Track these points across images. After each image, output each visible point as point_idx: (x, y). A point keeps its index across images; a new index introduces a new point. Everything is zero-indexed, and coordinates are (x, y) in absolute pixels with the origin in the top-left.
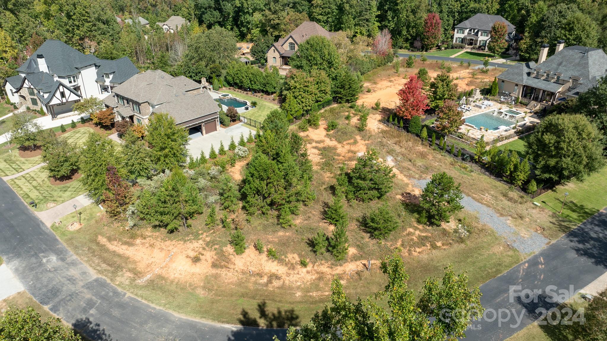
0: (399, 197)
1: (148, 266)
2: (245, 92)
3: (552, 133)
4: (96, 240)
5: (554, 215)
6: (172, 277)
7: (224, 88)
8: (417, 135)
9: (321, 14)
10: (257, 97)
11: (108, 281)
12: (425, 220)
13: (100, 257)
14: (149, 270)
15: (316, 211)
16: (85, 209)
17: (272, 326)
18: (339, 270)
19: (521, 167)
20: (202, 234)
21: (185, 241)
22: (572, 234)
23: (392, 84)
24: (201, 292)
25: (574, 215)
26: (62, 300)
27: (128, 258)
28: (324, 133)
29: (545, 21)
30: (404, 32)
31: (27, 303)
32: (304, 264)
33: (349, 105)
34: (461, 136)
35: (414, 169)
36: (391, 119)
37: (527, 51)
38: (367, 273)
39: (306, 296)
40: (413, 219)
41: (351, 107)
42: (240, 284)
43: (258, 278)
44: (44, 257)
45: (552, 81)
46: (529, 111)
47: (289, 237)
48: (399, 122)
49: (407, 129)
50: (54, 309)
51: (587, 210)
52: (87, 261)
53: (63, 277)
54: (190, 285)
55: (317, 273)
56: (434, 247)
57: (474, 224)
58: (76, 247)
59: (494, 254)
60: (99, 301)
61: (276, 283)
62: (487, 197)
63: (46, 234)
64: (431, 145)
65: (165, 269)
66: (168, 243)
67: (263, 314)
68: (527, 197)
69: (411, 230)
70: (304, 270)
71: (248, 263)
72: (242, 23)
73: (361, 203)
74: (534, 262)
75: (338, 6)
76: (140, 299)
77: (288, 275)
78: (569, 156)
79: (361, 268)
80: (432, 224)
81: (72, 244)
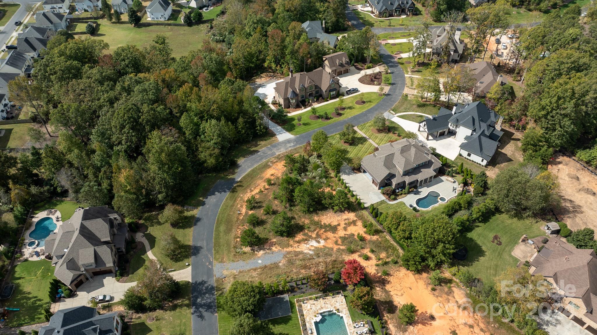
0: (275, 240)
22: (213, 288)
26: (271, 148)
38: (238, 212)
43: (254, 187)
44: (294, 143)
51: (221, 309)
52: (286, 152)
53: (281, 148)
57: (241, 257)
58: (295, 149)
59: (223, 255)
61: (249, 191)
62: (254, 274)
65: (273, 168)
66: (285, 168)
79: (242, 213)
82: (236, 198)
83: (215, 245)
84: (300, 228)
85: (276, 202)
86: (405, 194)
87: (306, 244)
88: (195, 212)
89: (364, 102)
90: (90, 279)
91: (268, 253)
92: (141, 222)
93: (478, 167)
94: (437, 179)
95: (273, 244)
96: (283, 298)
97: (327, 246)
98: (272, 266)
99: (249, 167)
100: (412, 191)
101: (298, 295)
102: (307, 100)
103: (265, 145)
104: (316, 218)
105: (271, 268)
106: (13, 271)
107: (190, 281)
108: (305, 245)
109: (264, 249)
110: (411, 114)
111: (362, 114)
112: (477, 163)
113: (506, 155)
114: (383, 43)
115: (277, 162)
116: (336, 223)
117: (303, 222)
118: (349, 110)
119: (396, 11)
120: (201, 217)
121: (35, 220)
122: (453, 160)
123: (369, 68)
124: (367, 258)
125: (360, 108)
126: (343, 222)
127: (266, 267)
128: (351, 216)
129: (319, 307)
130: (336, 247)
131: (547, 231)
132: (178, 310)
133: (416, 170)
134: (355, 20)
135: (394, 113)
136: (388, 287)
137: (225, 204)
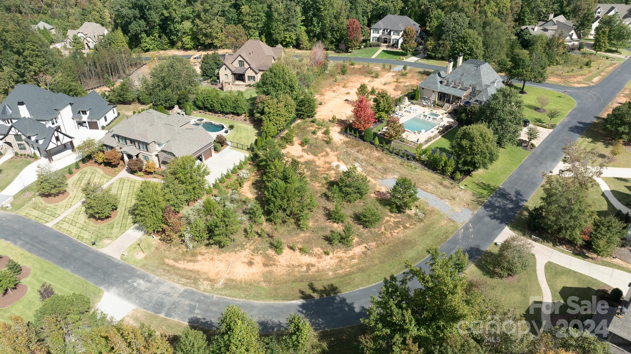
0: (373, 195)
1: (217, 274)
2: (217, 115)
3: (467, 139)
4: (164, 263)
5: (474, 195)
6: (239, 279)
7: (194, 112)
8: (372, 143)
9: (251, 22)
10: (229, 119)
11: (195, 290)
12: (395, 210)
13: (177, 274)
14: (219, 276)
15: (320, 215)
16: (140, 240)
17: (323, 296)
18: (350, 253)
19: (449, 163)
20: (246, 244)
21: (236, 252)
22: (486, 206)
23: (335, 94)
24: (263, 284)
25: (485, 192)
26: (170, 308)
27: (199, 271)
28: (300, 148)
29: (444, 26)
30: (329, 36)
31: (144, 315)
32: (327, 253)
33: (311, 119)
34: (402, 140)
35: (376, 172)
36: (348, 131)
37: (433, 51)
38: (369, 252)
39: (335, 274)
40: (387, 210)
41: (313, 122)
42: (289, 274)
43: (299, 268)
44: (134, 282)
45: (458, 88)
46: (445, 112)
47: (309, 237)
48: (355, 133)
49: (362, 138)
50: (168, 314)
51: (492, 188)
52: (169, 279)
53: (159, 294)
54: (255, 282)
55: (337, 258)
56: (405, 228)
57: (426, 208)
58: (153, 271)
59: (442, 226)
60: (197, 304)
61: (313, 269)
62: (430, 187)
63: (122, 265)
64: (383, 150)
65: (231, 274)
66: (223, 255)
67: (314, 290)
68: (455, 184)
69: (388, 218)
70: (328, 257)
71: (289, 259)
72: (171, 30)
73: (349, 203)
74: (466, 228)
75: (265, 13)
76: (225, 297)
77: (319, 262)
78: (478, 154)
79: (364, 249)
80: (400, 212)
81: (148, 268)
82: (341, 277)
83: (442, 241)
95: (379, 193)
97: (336, 159)
99: (253, 307)
115: (208, 279)
124: (327, 132)
130: (333, 154)
137: (368, 282)
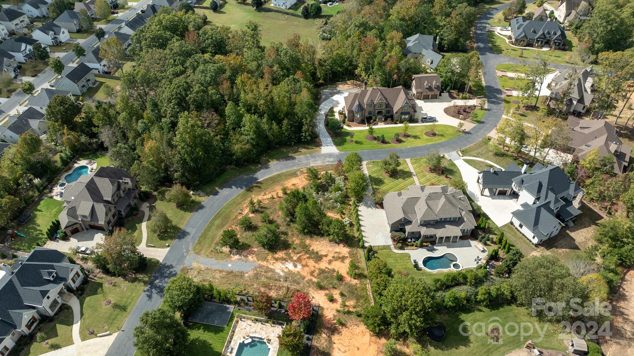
0: (256, 250)
35: (263, 273)
52: (321, 166)
61: (263, 194)
62: (218, 275)
79: (243, 213)
82: (247, 197)
83: (201, 236)
84: (286, 246)
85: (280, 213)
86: (416, 246)
87: (283, 264)
88: (204, 199)
89: (434, 135)
90: (85, 231)
91: (242, 260)
92: (155, 193)
93: (527, 243)
94: (465, 242)
95: (252, 253)
96: (228, 308)
97: (302, 273)
98: (238, 274)
99: (277, 171)
100: (427, 246)
101: (243, 311)
102: (374, 117)
103: (305, 153)
104: (308, 242)
105: (235, 276)
106: (38, 203)
107: (161, 261)
108: (281, 265)
109: (240, 255)
110: (480, 161)
111: (425, 146)
112: (528, 239)
113: (575, 240)
114: (499, 74)
115: (306, 173)
116: (323, 253)
117: (293, 242)
118: (412, 139)
119: (538, 41)
120: (205, 205)
121: (76, 165)
122: (499, 226)
123: (465, 98)
124: (332, 300)
125: (427, 140)
126: (332, 255)
127: (232, 272)
128: (344, 250)
129: (253, 330)
130: (309, 277)
131: (570, 348)
132: (136, 283)
133: (439, 223)
134: (482, 43)
135: (461, 155)
136: (335, 338)
137: (234, 199)
